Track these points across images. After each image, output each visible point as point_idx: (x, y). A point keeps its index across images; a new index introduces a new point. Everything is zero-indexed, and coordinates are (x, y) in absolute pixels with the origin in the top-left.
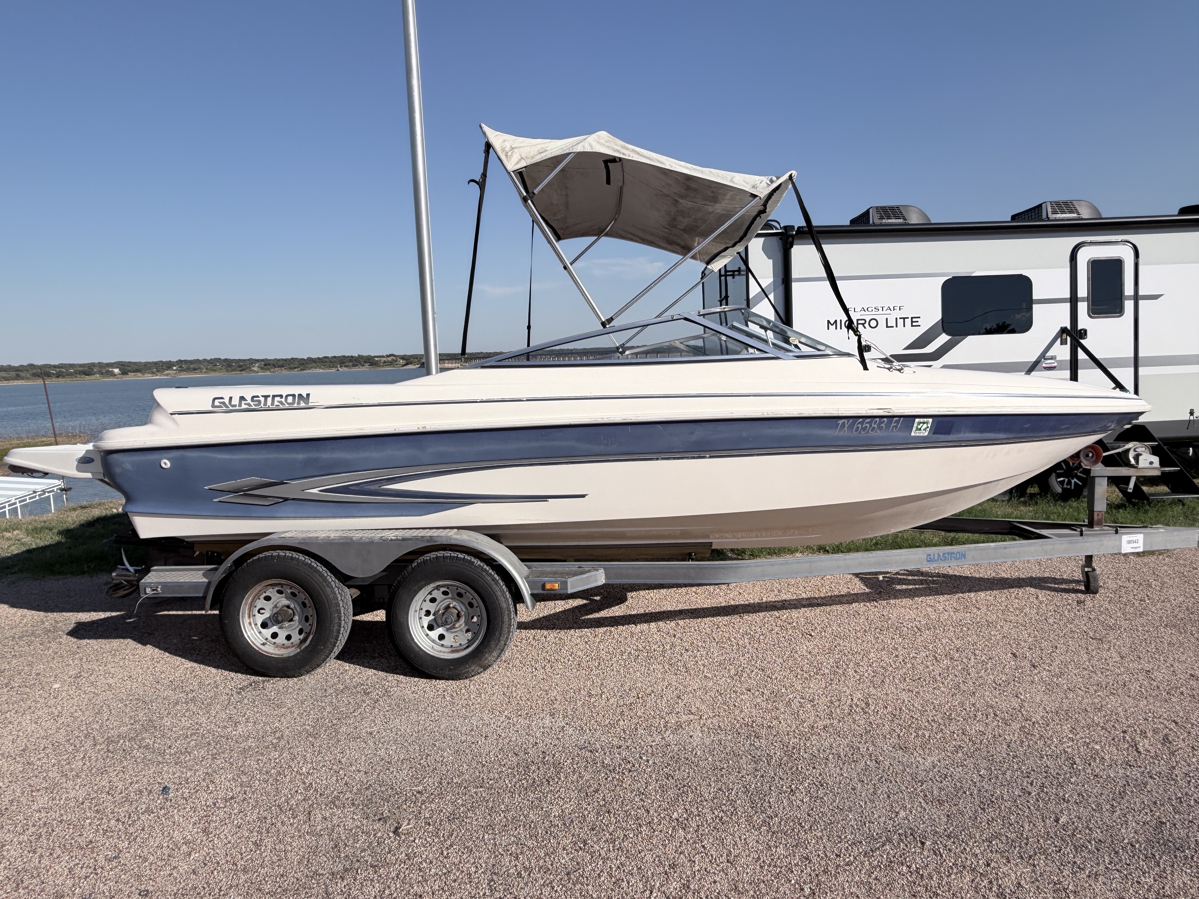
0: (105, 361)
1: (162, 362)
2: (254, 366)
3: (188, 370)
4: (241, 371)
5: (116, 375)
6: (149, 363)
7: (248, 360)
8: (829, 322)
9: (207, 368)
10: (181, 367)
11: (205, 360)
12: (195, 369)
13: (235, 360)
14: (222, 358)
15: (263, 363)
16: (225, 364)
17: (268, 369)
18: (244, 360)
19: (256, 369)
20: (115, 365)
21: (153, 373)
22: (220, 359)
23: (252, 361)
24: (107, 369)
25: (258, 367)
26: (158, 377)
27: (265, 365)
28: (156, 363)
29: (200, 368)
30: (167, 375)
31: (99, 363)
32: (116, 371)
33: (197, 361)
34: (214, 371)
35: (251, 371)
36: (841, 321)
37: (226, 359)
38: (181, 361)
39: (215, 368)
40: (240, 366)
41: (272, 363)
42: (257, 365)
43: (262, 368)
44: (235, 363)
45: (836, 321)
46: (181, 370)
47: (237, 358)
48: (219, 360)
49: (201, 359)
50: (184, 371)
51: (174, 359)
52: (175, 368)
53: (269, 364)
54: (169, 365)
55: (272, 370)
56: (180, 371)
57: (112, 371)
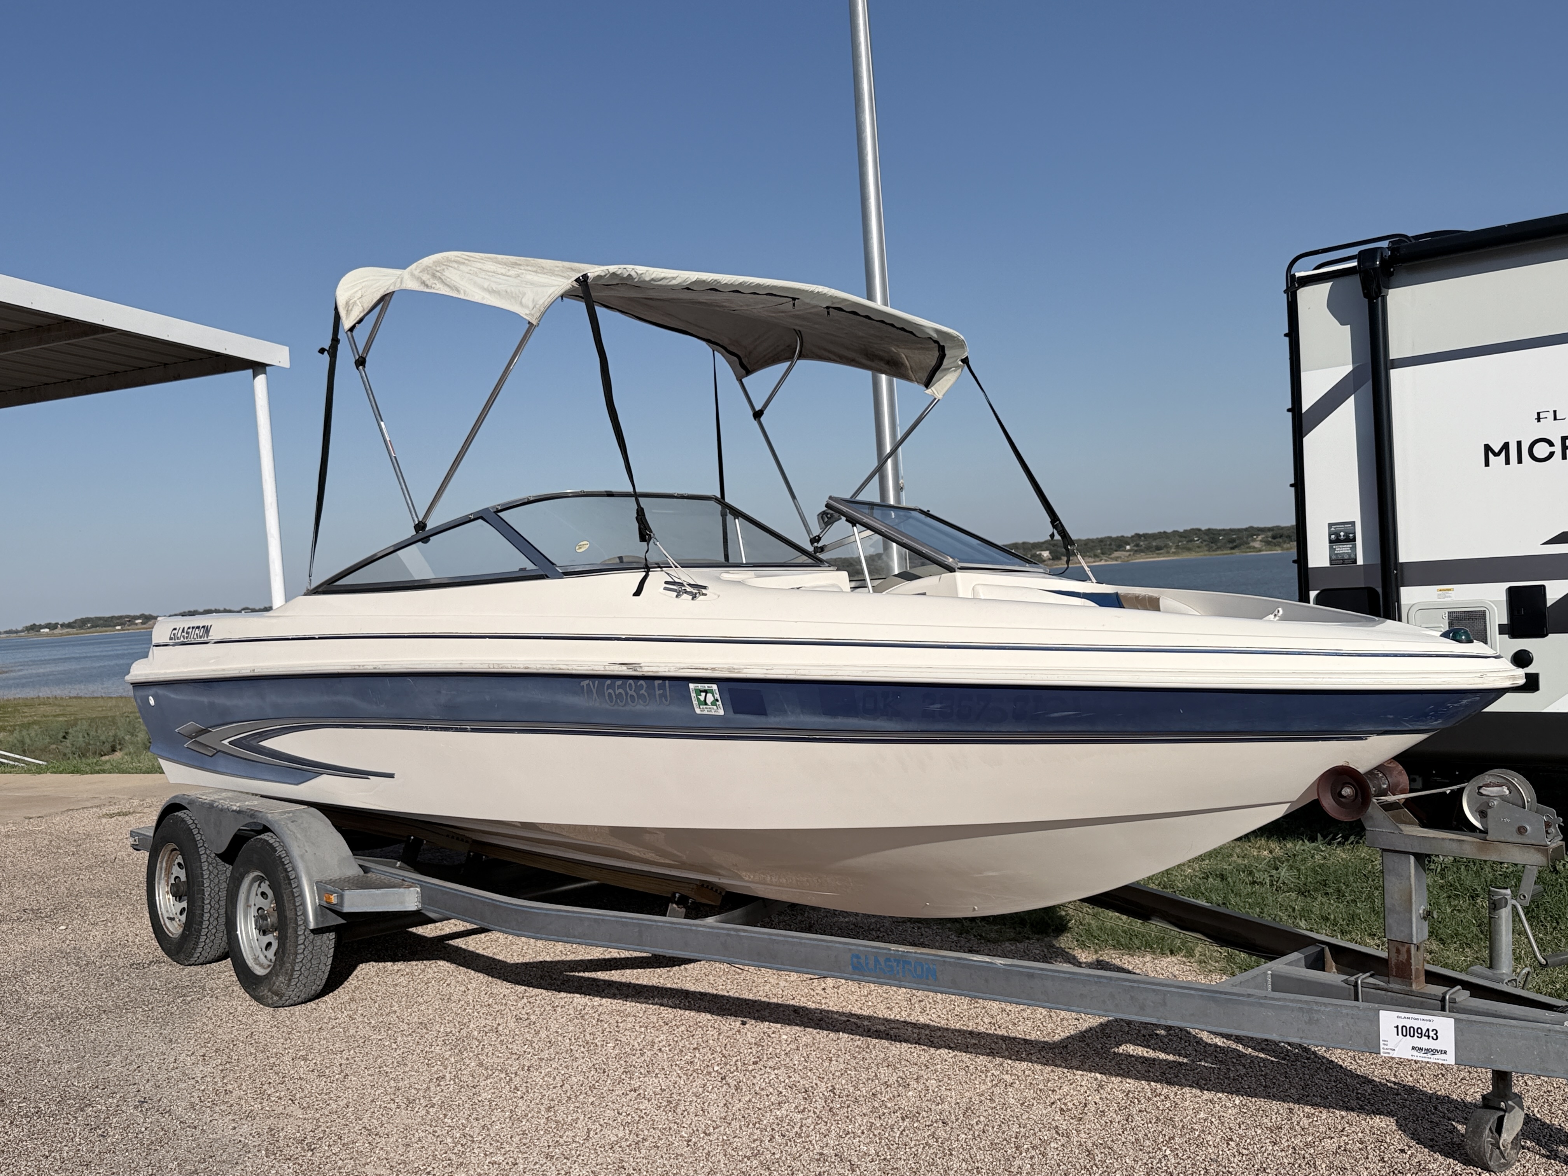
0: (1032, 540)
1: (1110, 538)
2: (1254, 540)
3: (1149, 549)
4: (1232, 548)
5: (1044, 561)
6: (1092, 541)
7: (1246, 529)
8: (1488, 448)
9: (1177, 547)
10: (1137, 545)
11: (1175, 533)
12: (1158, 548)
13: (1224, 530)
14: (1203, 528)
15: (1270, 534)
16: (1206, 538)
17: (1278, 545)
18: (1240, 530)
19: (1257, 544)
20: (1044, 546)
21: (1096, 556)
22: (1199, 530)
23: (1253, 532)
24: (1034, 552)
25: (1261, 541)
26: (1103, 563)
27: (1274, 537)
28: (1101, 541)
29: (1166, 546)
30: (1116, 559)
31: (1024, 543)
32: (1046, 554)
33: (1164, 535)
34: (1189, 550)
35: (1249, 548)
36: (1519, 444)
37: (1209, 529)
38: (1138, 536)
39: (1190, 545)
40: (1232, 541)
41: (1286, 533)
42: (1260, 538)
43: (1268, 543)
44: (1224, 535)
45: (1506, 446)
46: (1138, 550)
47: (1228, 527)
48: (1197, 531)
49: (1169, 530)
50: (1142, 551)
51: (1129, 534)
52: (1128, 547)
53: (1281, 536)
54: (1119, 543)
55: (1285, 546)
56: (1136, 551)
57: (1040, 555)
